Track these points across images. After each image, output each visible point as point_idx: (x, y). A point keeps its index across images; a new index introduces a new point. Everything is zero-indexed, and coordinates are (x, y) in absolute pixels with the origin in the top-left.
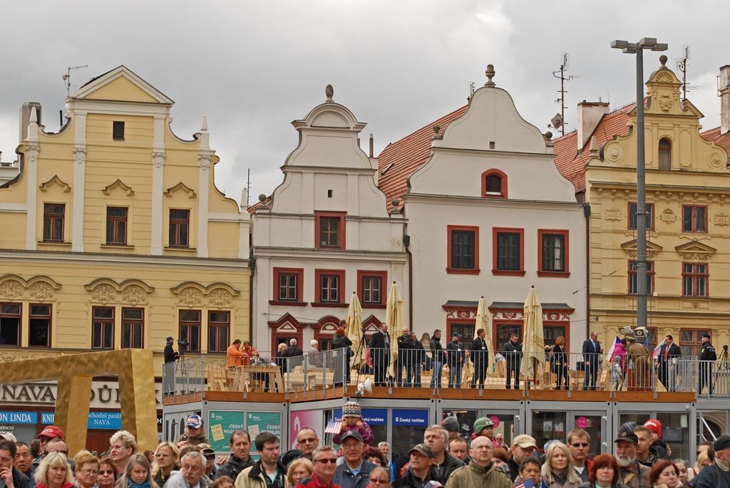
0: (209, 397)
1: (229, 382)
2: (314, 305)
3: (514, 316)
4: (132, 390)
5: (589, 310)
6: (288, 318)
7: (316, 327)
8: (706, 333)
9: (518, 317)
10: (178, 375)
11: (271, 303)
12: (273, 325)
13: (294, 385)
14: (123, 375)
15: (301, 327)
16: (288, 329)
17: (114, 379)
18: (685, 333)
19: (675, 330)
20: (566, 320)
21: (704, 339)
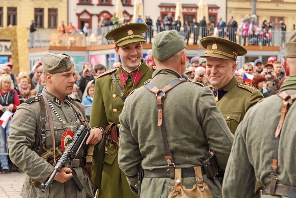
0: (52, 49)
1: (60, 42)
2: (98, 5)
3: (192, 10)
4: (17, 46)
5: (227, 8)
6: (85, 11)
7: (99, 16)
8: (282, 18)
9: (194, 11)
10: (36, 38)
11: (78, 4)
12: (78, 15)
13: (92, 43)
14: (12, 39)
15: (91, 15)
16: (85, 17)
17: (9, 41)
18: (272, 18)
19: (267, 17)
20: (216, 12)
21: (281, 22)
